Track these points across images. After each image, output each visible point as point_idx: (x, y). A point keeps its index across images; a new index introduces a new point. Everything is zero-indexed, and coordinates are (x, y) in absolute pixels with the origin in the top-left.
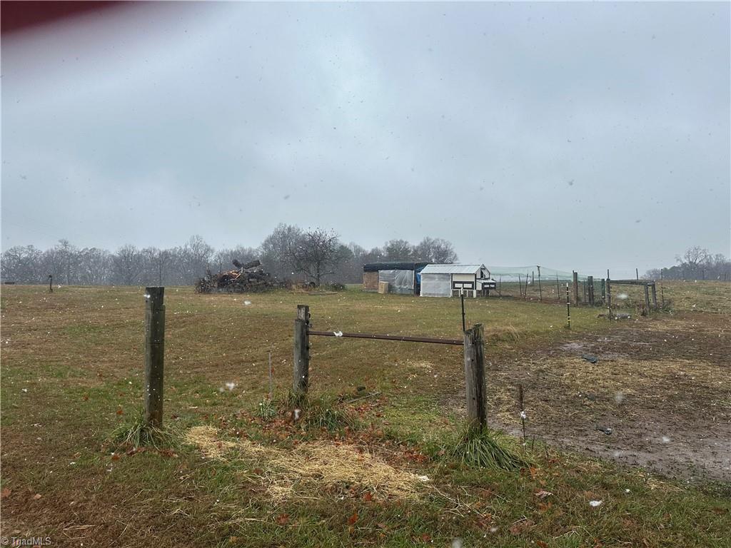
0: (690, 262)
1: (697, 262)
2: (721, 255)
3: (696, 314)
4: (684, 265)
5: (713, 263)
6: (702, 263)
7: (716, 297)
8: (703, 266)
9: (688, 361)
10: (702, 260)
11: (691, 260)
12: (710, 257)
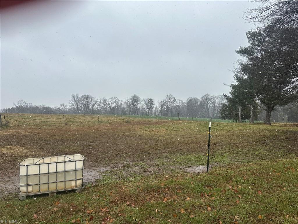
0: (20, 106)
1: (22, 106)
2: (31, 103)
3: (19, 127)
4: (17, 107)
5: (29, 107)
6: (24, 106)
7: (27, 120)
8: (25, 107)
9: (10, 147)
10: (24, 105)
11: (20, 105)
12: (27, 104)
